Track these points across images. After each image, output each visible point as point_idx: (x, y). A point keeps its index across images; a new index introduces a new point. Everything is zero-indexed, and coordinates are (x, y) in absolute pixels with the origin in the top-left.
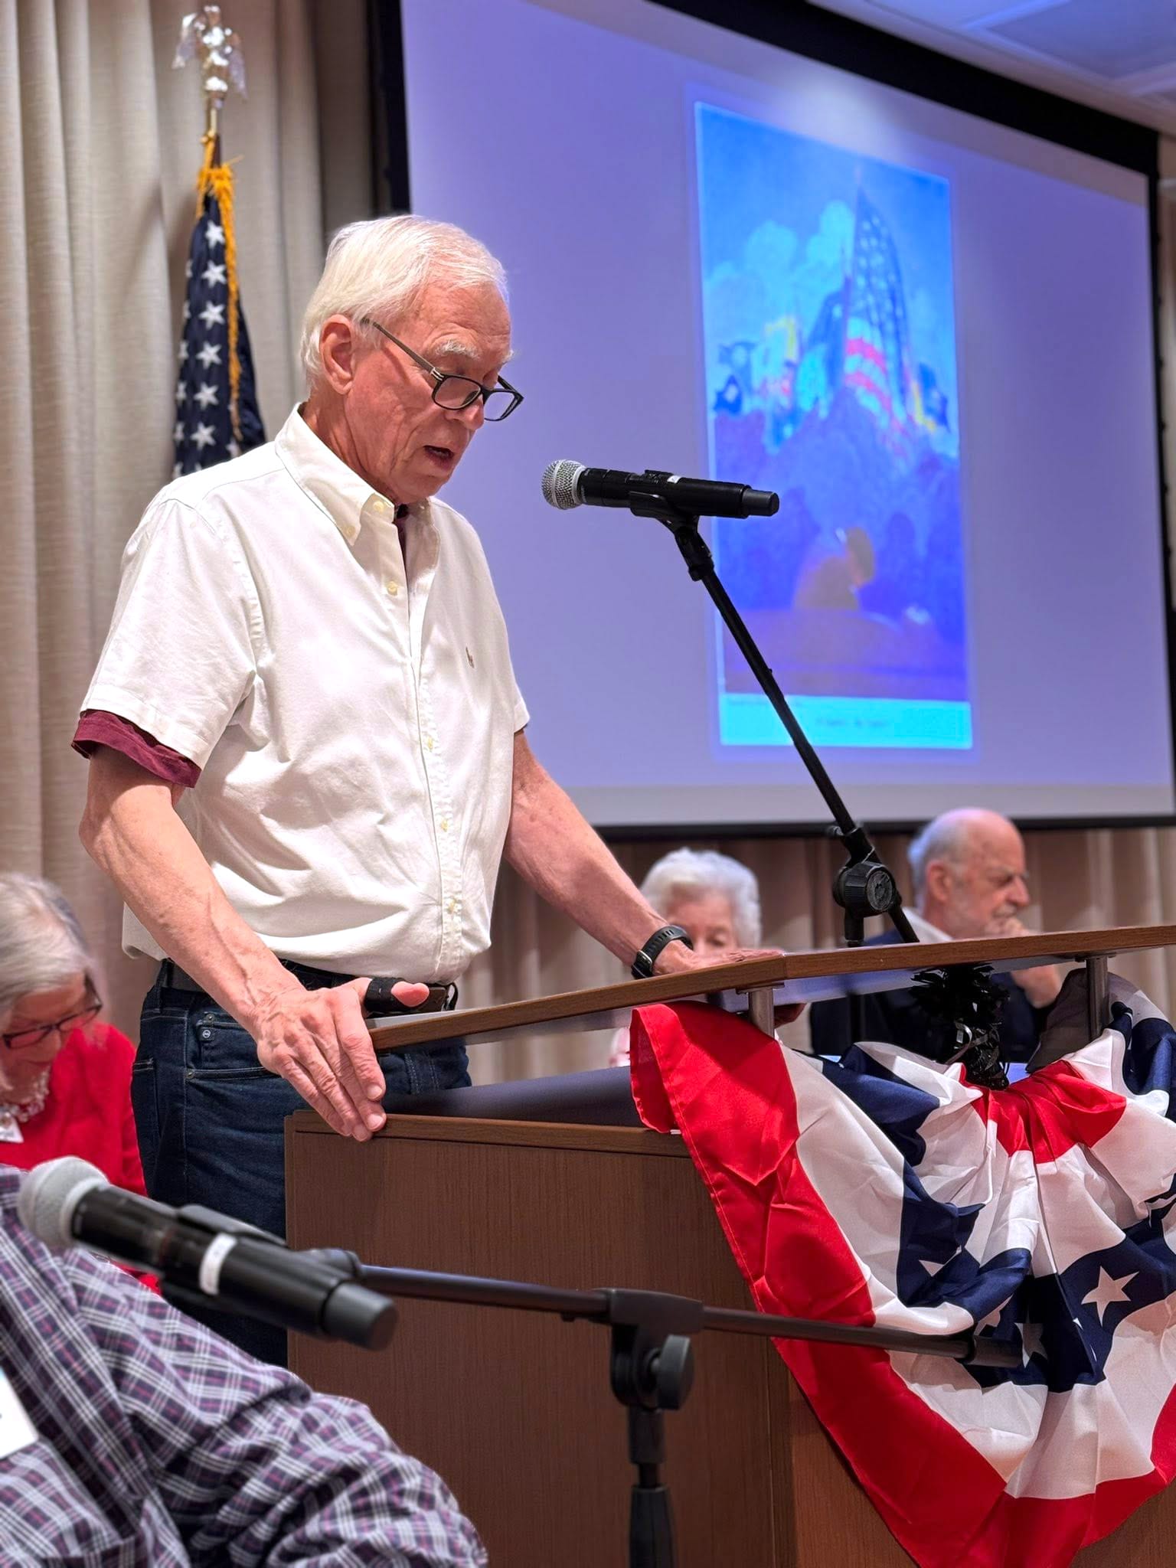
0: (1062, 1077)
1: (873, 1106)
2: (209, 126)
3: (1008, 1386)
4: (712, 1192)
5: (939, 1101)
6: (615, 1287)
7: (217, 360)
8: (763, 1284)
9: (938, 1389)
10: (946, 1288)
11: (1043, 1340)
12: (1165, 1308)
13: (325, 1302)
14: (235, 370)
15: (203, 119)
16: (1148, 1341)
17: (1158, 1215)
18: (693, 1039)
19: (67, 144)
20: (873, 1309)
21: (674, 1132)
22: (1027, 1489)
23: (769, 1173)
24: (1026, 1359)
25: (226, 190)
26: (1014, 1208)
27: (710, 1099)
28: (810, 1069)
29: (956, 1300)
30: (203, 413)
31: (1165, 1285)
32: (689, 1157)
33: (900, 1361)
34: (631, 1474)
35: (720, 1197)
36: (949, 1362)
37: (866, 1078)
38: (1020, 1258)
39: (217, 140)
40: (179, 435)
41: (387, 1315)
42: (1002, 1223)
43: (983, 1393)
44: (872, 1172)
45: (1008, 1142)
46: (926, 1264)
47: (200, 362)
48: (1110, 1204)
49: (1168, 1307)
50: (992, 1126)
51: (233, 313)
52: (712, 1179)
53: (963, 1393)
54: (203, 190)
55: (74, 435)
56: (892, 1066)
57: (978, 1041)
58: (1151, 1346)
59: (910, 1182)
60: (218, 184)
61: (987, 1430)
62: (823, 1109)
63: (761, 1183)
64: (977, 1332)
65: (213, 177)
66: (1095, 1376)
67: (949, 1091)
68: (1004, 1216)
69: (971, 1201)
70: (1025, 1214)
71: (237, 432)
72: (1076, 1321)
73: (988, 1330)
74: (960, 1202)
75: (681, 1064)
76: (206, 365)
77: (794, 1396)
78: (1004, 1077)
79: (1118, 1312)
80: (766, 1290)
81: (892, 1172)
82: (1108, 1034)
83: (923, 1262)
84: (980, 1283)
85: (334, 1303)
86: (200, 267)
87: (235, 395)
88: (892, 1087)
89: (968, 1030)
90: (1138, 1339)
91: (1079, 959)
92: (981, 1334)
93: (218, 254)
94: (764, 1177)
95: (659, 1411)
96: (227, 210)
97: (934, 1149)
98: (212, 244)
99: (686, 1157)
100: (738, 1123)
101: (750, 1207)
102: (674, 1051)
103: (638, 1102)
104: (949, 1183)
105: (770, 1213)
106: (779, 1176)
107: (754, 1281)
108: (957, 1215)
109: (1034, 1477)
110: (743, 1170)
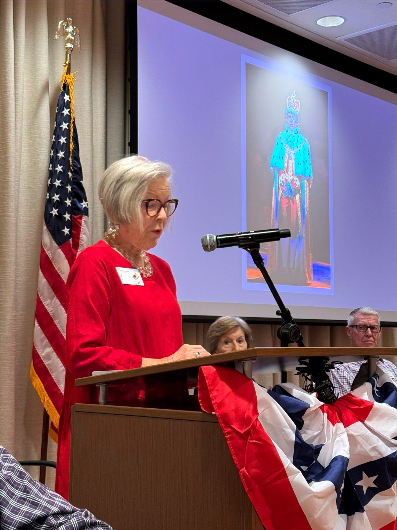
2: (66, 60)
4: (226, 436)
5: (310, 405)
7: (65, 142)
8: (244, 470)
14: (72, 146)
15: (65, 58)
18: (221, 379)
21: (213, 413)
23: (248, 428)
25: (71, 82)
27: (227, 401)
28: (263, 391)
30: (59, 161)
32: (218, 423)
35: (229, 437)
37: (283, 396)
39: (69, 64)
40: (51, 168)
44: (284, 431)
45: (332, 420)
46: (302, 467)
47: (59, 143)
50: (326, 414)
51: (72, 125)
52: (226, 431)
54: (63, 82)
55: (13, 167)
56: (291, 392)
59: (298, 436)
60: (68, 81)
62: (267, 405)
63: (243, 433)
65: (67, 78)
69: (319, 443)
71: (71, 168)
74: (315, 443)
75: (216, 388)
76: (61, 144)
79: (372, 491)
80: (245, 472)
81: (291, 431)
82: (367, 384)
86: (61, 109)
87: (71, 155)
93: (68, 105)
94: (245, 430)
96: (71, 89)
97: (307, 424)
98: (66, 101)
99: (216, 422)
100: (237, 411)
101: (240, 441)
102: (214, 383)
103: (201, 402)
104: (311, 437)
105: (247, 443)
106: (251, 430)
107: (241, 469)
108: (314, 448)
110: (238, 428)
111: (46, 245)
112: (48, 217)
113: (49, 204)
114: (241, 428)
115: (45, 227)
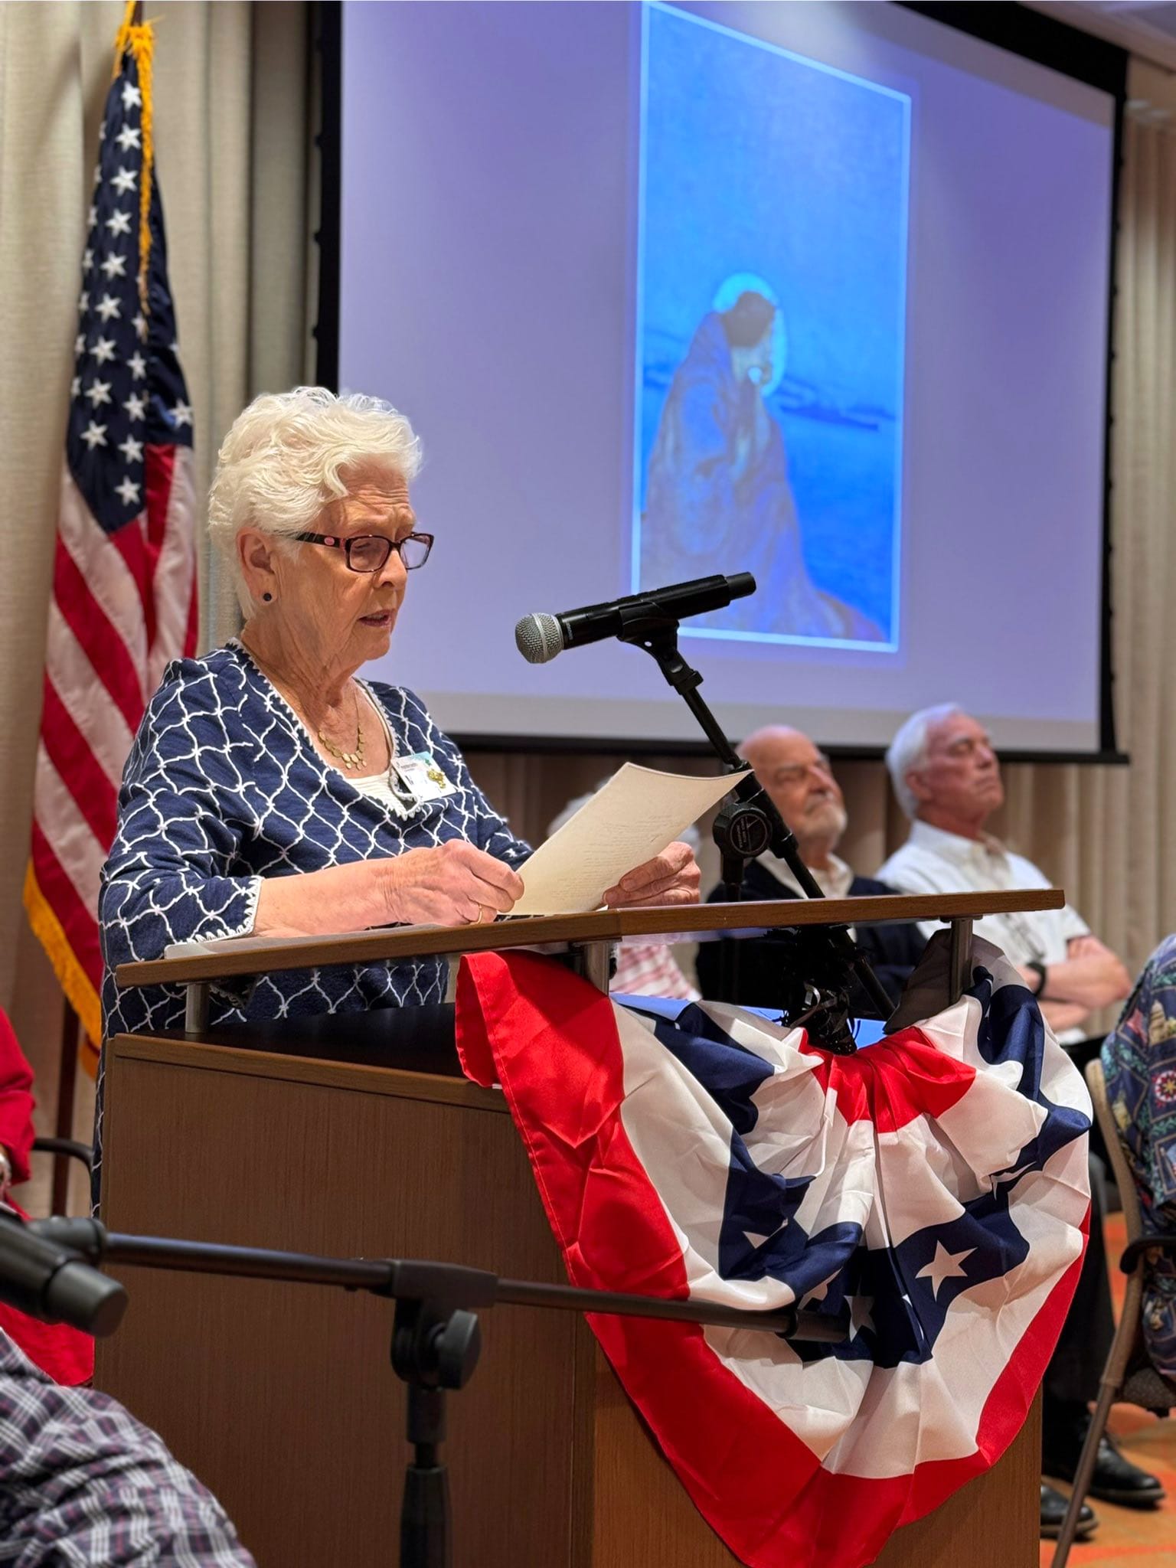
0: (912, 1044)
1: (704, 1070)
3: (832, 1360)
4: (531, 1152)
5: (773, 1068)
6: (400, 1259)
7: (126, 228)
8: (575, 1250)
9: (755, 1364)
10: (771, 1259)
11: (873, 1314)
12: (1003, 1285)
13: (48, 1282)
14: (145, 240)
16: (983, 1317)
17: (1005, 1188)
18: (523, 991)
20: (688, 1283)
21: (496, 1086)
22: (843, 1467)
23: (589, 1135)
24: (853, 1333)
25: (145, 50)
26: (849, 1179)
27: (536, 1054)
28: (641, 1027)
29: (778, 1273)
30: (108, 284)
31: (1004, 1263)
32: (509, 1114)
33: (714, 1335)
34: (409, 1452)
35: (538, 1157)
36: (769, 1337)
37: (700, 1041)
38: (849, 1233)
40: (84, 306)
41: (115, 1300)
42: (836, 1194)
43: (804, 1367)
44: (698, 1140)
45: (848, 1110)
46: (748, 1235)
47: (109, 230)
48: (953, 1176)
49: (1006, 1283)
50: (832, 1094)
51: (146, 179)
52: (531, 1138)
53: (782, 1368)
54: (122, 48)
56: (730, 1027)
57: (827, 1004)
58: (986, 1322)
59: (738, 1151)
60: (137, 44)
61: (803, 1408)
62: (649, 1073)
63: (579, 1147)
64: (801, 1306)
65: (133, 35)
66: (921, 1354)
68: (838, 1188)
69: (803, 1172)
70: (860, 1187)
71: (144, 306)
72: (906, 1298)
73: (814, 1302)
74: (791, 1173)
75: (507, 1017)
76: (115, 233)
77: (601, 1367)
78: (852, 1041)
79: (953, 1287)
80: (579, 1258)
81: (720, 1140)
82: (965, 1002)
83: (747, 1234)
84: (804, 1258)
85: (58, 1283)
86: (114, 130)
87: (144, 267)
88: (725, 1051)
89: (816, 992)
90: (973, 1314)
91: (944, 920)
92: (805, 1308)
93: (134, 117)
94: (586, 1138)
95: (439, 1389)
96: (145, 71)
97: (766, 1119)
98: (128, 105)
99: (504, 1113)
100: (562, 1081)
101: (568, 1170)
102: (501, 1002)
103: (461, 1053)
104: (781, 1152)
105: (588, 1175)
106: (599, 1141)
107: (568, 1247)
108: (784, 1187)
109: (853, 1453)
110: (563, 1132)
111: (70, 531)
112: (75, 450)
113: (80, 410)
115: (67, 479)
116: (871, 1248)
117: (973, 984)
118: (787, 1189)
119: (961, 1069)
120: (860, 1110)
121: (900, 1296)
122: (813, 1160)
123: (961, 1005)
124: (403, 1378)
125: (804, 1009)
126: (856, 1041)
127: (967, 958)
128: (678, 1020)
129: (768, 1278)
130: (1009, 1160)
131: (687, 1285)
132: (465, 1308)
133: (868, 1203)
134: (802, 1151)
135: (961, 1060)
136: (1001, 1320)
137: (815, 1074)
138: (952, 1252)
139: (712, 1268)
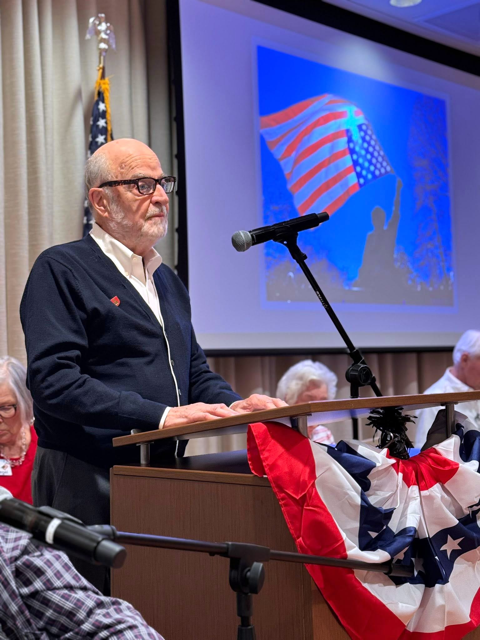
0: (432, 454)
1: (349, 466)
2: (100, 63)
3: (407, 585)
4: (280, 502)
5: (376, 464)
6: (231, 542)
8: (300, 541)
9: (376, 586)
10: (380, 543)
11: (423, 565)
12: (477, 553)
13: (96, 548)
15: (98, 61)
16: (469, 566)
17: (475, 513)
18: (273, 437)
19: (43, 70)
21: (265, 476)
22: (416, 628)
23: (303, 494)
24: (416, 573)
25: (107, 89)
26: (410, 509)
27: (280, 462)
28: (322, 450)
29: (383, 548)
31: (476, 543)
32: (271, 487)
33: (359, 574)
34: (238, 621)
35: (283, 504)
36: (381, 575)
37: (345, 454)
38: (411, 531)
39: (103, 69)
41: (121, 553)
42: (405, 516)
43: (396, 587)
44: (347, 494)
45: (407, 481)
46: (370, 533)
48: (453, 508)
49: (478, 552)
50: (401, 475)
51: (109, 138)
52: (280, 496)
53: (387, 588)
54: (97, 89)
55: (44, 188)
56: (357, 449)
57: (396, 439)
58: (470, 569)
59: (364, 498)
60: (103, 87)
61: (397, 604)
62: (327, 467)
63: (299, 499)
64: (394, 562)
65: (102, 84)
66: (444, 580)
67: (380, 460)
68: (405, 513)
69: (391, 506)
70: (415, 512)
72: (436, 557)
73: (399, 561)
74: (386, 507)
75: (268, 448)
77: (314, 588)
78: (408, 454)
79: (456, 554)
80: (302, 544)
81: (356, 494)
82: (453, 437)
83: (369, 532)
84: (394, 541)
85: (100, 548)
86: (96, 120)
88: (356, 458)
89: (392, 435)
90: (465, 565)
91: (442, 405)
93: (103, 115)
94: (302, 495)
95: (249, 594)
96: (107, 96)
97: (374, 485)
98: (101, 110)
99: (270, 487)
100: (291, 473)
101: (296, 508)
102: (265, 442)
103: (250, 464)
104: (381, 499)
105: (304, 511)
106: (307, 495)
107: (297, 539)
108: (383, 512)
109: (419, 623)
110: (293, 493)
113: (87, 229)
114: (297, 493)
116: (421, 538)
117: (456, 430)
118: (385, 513)
119: (453, 464)
120: (412, 481)
121: (434, 557)
122: (395, 501)
123: (451, 438)
124: (235, 591)
125: (387, 442)
126: (409, 454)
127: (453, 421)
128: (336, 447)
129: (379, 550)
130: (475, 501)
131: (346, 553)
132: (257, 561)
133: (418, 519)
134: (390, 498)
135: (453, 460)
136: (477, 568)
137: (393, 467)
138: (454, 539)
139: (356, 546)
